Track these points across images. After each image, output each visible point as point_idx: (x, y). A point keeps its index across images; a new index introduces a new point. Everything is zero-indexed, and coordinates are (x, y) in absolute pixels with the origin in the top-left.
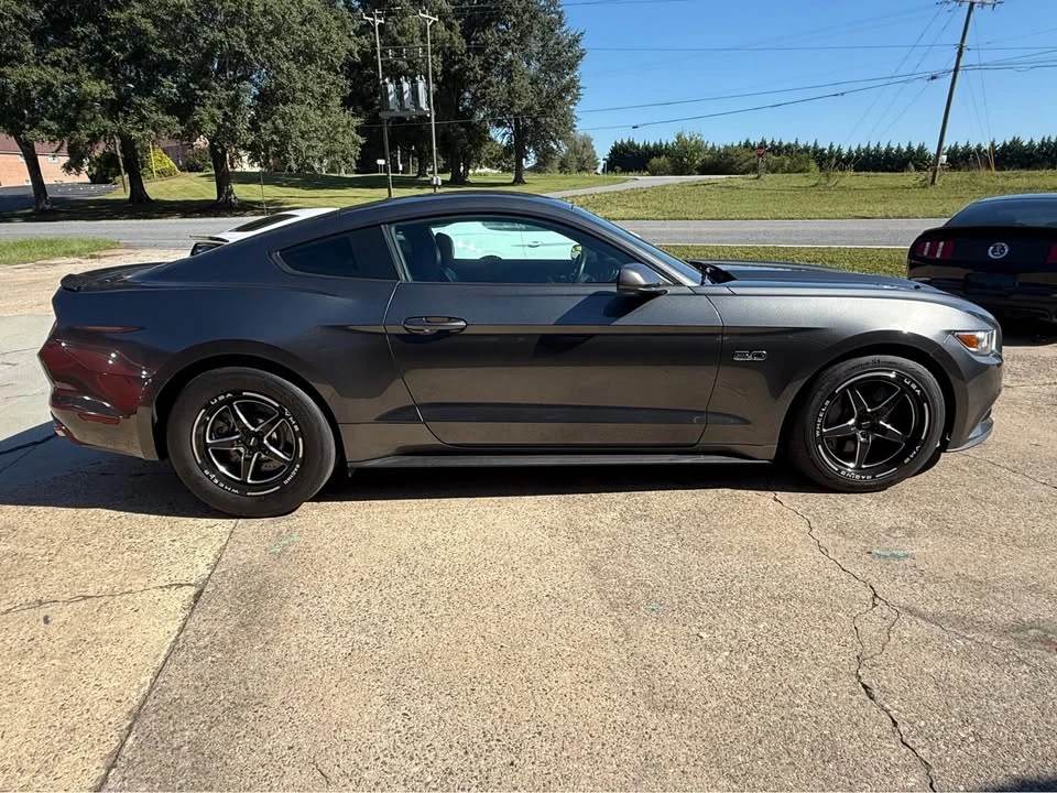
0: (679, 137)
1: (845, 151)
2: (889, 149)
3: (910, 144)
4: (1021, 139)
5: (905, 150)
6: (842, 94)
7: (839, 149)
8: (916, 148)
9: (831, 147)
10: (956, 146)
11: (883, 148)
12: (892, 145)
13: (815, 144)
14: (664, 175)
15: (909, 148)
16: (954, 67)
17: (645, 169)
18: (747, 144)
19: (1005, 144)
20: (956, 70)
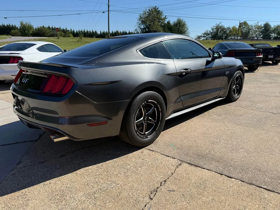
0: (21, 23)
1: (75, 31)
2: (87, 32)
3: (93, 30)
4: (118, 31)
5: (92, 32)
6: (80, 14)
7: (73, 31)
8: (94, 32)
9: (71, 30)
10: (104, 32)
11: (86, 31)
12: (88, 30)
13: (66, 29)
14: (18, 36)
15: (93, 31)
16: (108, 10)
17: (10, 34)
18: (49, 27)
19: (115, 32)
20: (109, 11)
